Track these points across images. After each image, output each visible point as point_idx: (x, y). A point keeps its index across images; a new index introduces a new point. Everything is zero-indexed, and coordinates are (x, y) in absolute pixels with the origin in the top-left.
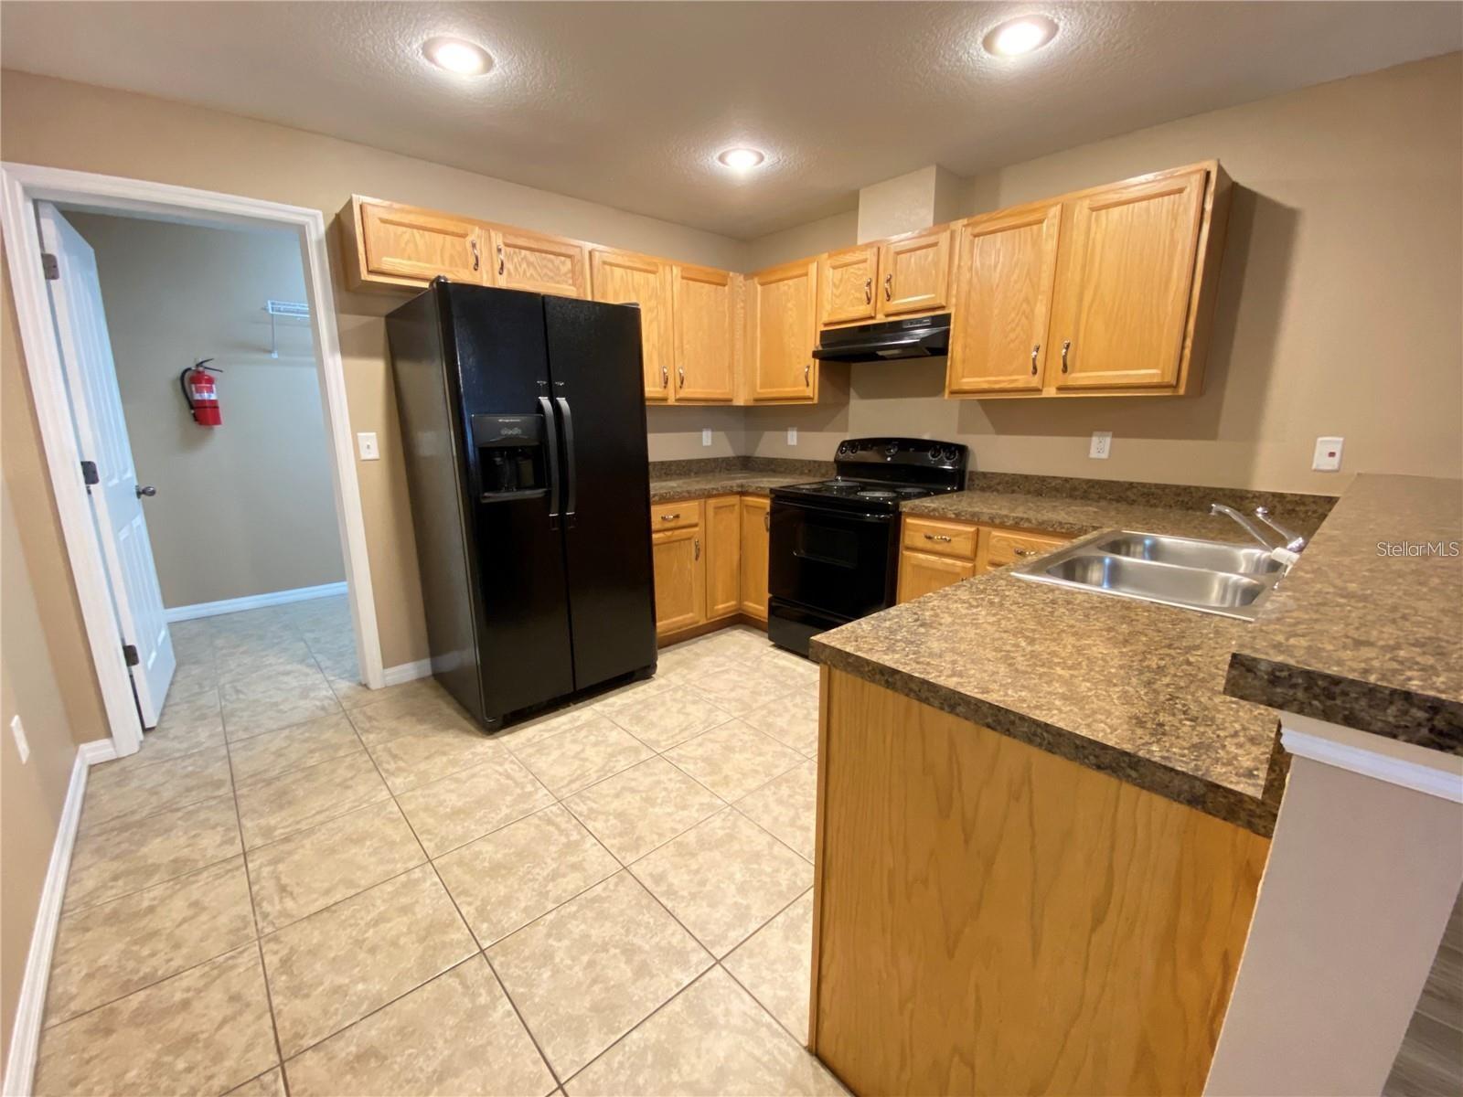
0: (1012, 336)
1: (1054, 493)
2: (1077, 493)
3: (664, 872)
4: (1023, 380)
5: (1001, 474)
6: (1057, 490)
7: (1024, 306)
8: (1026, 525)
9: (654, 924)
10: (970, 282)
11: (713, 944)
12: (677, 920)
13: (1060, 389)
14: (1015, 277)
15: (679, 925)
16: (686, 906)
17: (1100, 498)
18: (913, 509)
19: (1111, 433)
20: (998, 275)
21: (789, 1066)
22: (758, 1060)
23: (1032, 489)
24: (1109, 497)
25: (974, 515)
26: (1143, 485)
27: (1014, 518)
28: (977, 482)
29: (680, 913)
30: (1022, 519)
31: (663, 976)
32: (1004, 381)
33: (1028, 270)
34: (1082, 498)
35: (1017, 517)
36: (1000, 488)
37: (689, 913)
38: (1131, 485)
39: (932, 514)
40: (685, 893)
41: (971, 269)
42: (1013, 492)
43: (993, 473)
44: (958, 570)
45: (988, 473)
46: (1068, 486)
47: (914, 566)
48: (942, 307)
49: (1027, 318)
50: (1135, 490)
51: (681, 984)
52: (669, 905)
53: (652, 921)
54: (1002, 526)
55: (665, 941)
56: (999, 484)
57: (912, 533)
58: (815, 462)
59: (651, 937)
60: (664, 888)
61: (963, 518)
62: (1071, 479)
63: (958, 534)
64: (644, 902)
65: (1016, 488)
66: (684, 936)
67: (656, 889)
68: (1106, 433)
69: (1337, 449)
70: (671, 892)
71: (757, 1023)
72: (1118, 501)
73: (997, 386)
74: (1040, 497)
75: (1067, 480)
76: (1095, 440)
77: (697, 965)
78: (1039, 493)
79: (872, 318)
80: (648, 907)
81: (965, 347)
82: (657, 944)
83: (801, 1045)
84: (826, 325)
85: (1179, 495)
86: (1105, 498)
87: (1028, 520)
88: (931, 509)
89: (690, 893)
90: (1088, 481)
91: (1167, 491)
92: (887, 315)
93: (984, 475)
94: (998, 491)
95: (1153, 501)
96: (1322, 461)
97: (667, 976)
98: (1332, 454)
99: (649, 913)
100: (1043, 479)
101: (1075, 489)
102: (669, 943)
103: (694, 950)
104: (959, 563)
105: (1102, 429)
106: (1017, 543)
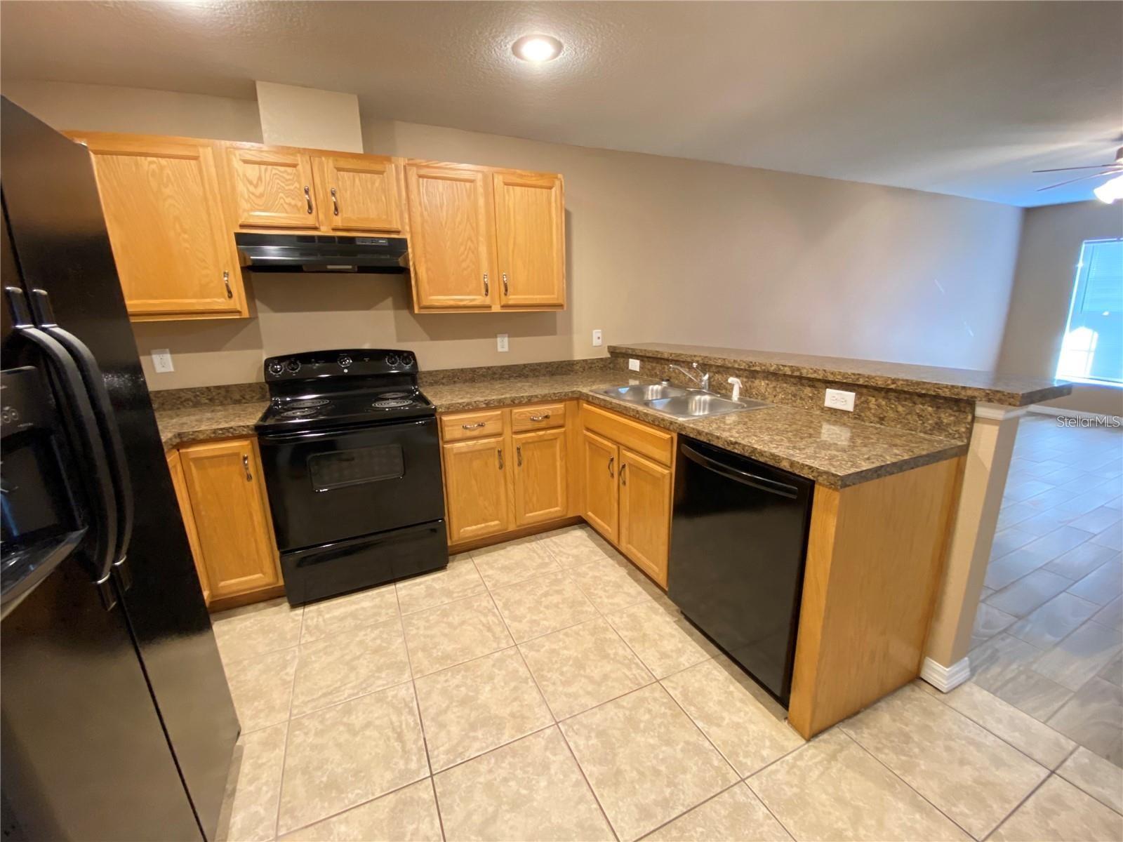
0: (464, 265)
1: (483, 378)
2: (497, 376)
3: (636, 806)
4: (479, 299)
5: (443, 371)
6: (483, 376)
7: (469, 243)
8: (536, 400)
9: (703, 827)
10: (422, 215)
11: (725, 779)
12: (699, 805)
13: (503, 307)
14: (458, 219)
15: (706, 804)
16: (684, 793)
17: (510, 377)
18: (449, 408)
19: (507, 335)
20: (445, 214)
21: (823, 755)
22: (823, 773)
23: (468, 378)
24: (515, 375)
25: (500, 401)
26: (531, 365)
27: (527, 397)
28: (425, 380)
29: (690, 800)
30: (532, 396)
31: (761, 829)
32: (467, 300)
33: (468, 218)
34: (500, 379)
35: (529, 396)
36: (444, 381)
37: (690, 792)
38: (525, 366)
39: (466, 408)
40: (668, 791)
41: (420, 204)
42: (455, 382)
43: (436, 371)
44: (493, 446)
45: (433, 371)
46: (490, 372)
47: (456, 454)
48: (398, 232)
49: (473, 252)
50: (527, 369)
51: (767, 814)
52: (681, 809)
53: (700, 830)
54: (520, 404)
55: (724, 820)
56: (443, 378)
57: (450, 428)
58: (218, 388)
59: (719, 833)
60: (659, 811)
61: (492, 405)
62: (492, 367)
63: (490, 418)
64: (675, 833)
65: (456, 379)
66: (719, 802)
67: (659, 818)
68: (504, 335)
69: (600, 335)
70: (665, 803)
71: (793, 766)
72: (520, 377)
73: (461, 303)
74: (474, 383)
75: (489, 368)
76: (499, 339)
77: (748, 797)
78: (473, 380)
79: (316, 229)
80: (682, 830)
81: (428, 270)
82: (726, 829)
83: (804, 744)
84: (242, 226)
85: (547, 368)
86: (512, 376)
87: (536, 396)
88: (464, 405)
89: (668, 786)
90: (502, 367)
91: (542, 366)
92: (334, 230)
93: (430, 373)
94: (443, 384)
95: (537, 374)
96: (596, 342)
97: (762, 825)
98: (599, 338)
99: (690, 831)
100: (473, 370)
101: (495, 373)
102: (725, 817)
103: (733, 797)
104: (492, 440)
105: (503, 332)
106: (530, 413)
